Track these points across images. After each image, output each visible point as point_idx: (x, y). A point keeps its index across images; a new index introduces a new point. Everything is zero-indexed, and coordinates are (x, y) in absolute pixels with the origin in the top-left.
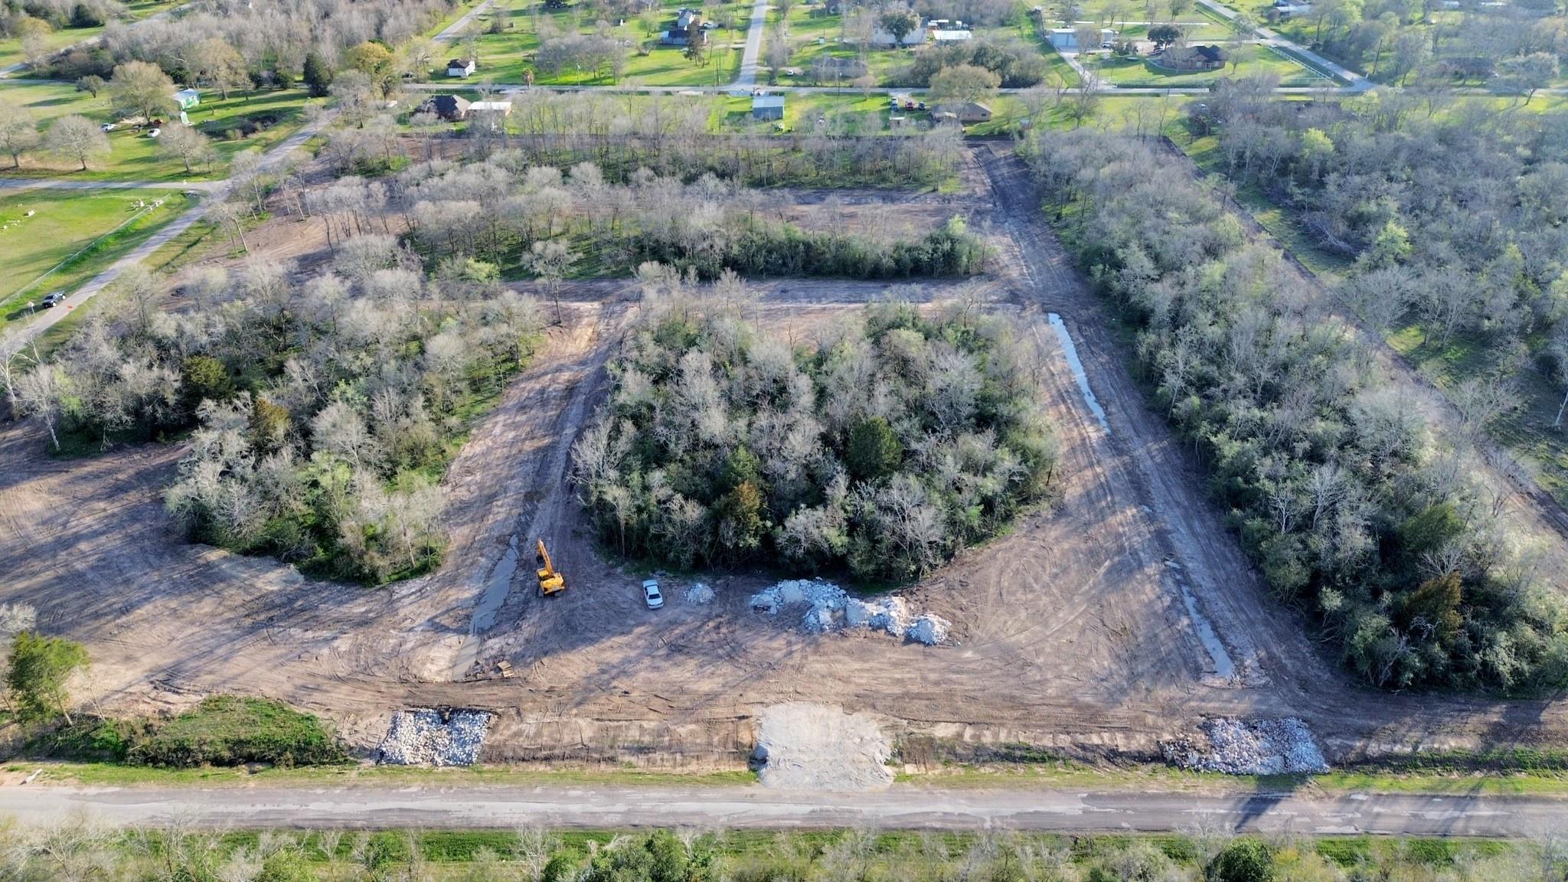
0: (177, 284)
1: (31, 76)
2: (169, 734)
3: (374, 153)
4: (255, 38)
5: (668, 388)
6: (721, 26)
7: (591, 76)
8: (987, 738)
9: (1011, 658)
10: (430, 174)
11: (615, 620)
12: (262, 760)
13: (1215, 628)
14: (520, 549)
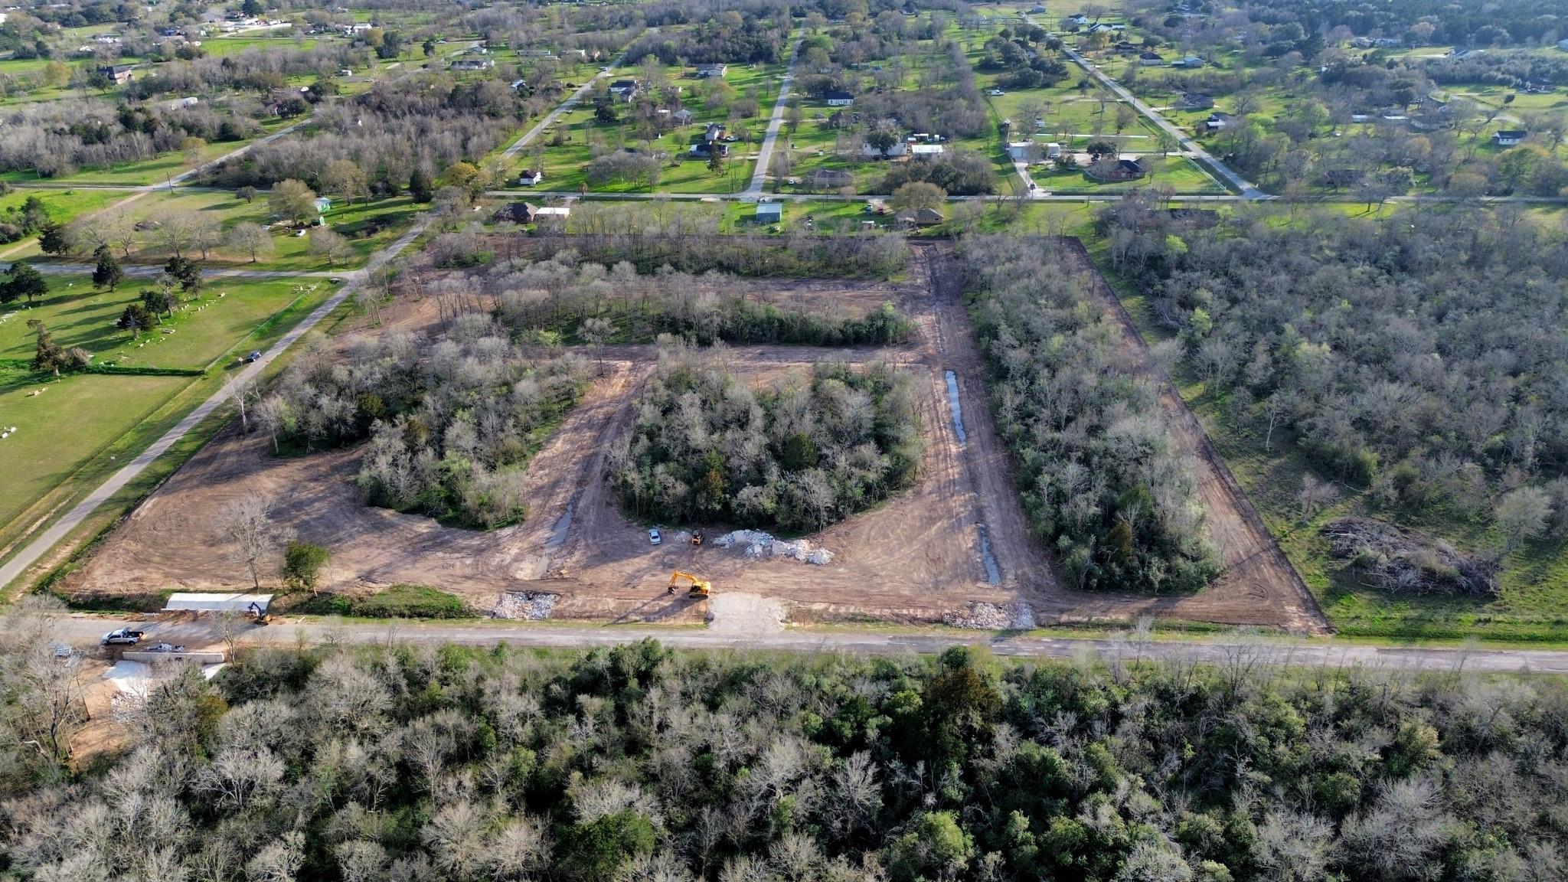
0: (340, 346)
1: (197, 184)
2: (372, 603)
3: (469, 251)
4: (370, 156)
5: (672, 417)
6: (741, 140)
7: (633, 185)
8: (842, 610)
9: (868, 573)
10: (512, 269)
11: (631, 550)
12: (427, 616)
13: (995, 559)
14: (574, 512)
